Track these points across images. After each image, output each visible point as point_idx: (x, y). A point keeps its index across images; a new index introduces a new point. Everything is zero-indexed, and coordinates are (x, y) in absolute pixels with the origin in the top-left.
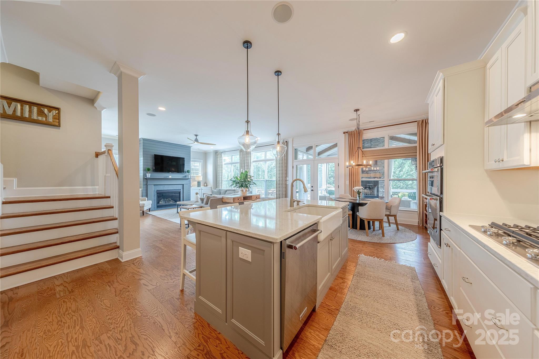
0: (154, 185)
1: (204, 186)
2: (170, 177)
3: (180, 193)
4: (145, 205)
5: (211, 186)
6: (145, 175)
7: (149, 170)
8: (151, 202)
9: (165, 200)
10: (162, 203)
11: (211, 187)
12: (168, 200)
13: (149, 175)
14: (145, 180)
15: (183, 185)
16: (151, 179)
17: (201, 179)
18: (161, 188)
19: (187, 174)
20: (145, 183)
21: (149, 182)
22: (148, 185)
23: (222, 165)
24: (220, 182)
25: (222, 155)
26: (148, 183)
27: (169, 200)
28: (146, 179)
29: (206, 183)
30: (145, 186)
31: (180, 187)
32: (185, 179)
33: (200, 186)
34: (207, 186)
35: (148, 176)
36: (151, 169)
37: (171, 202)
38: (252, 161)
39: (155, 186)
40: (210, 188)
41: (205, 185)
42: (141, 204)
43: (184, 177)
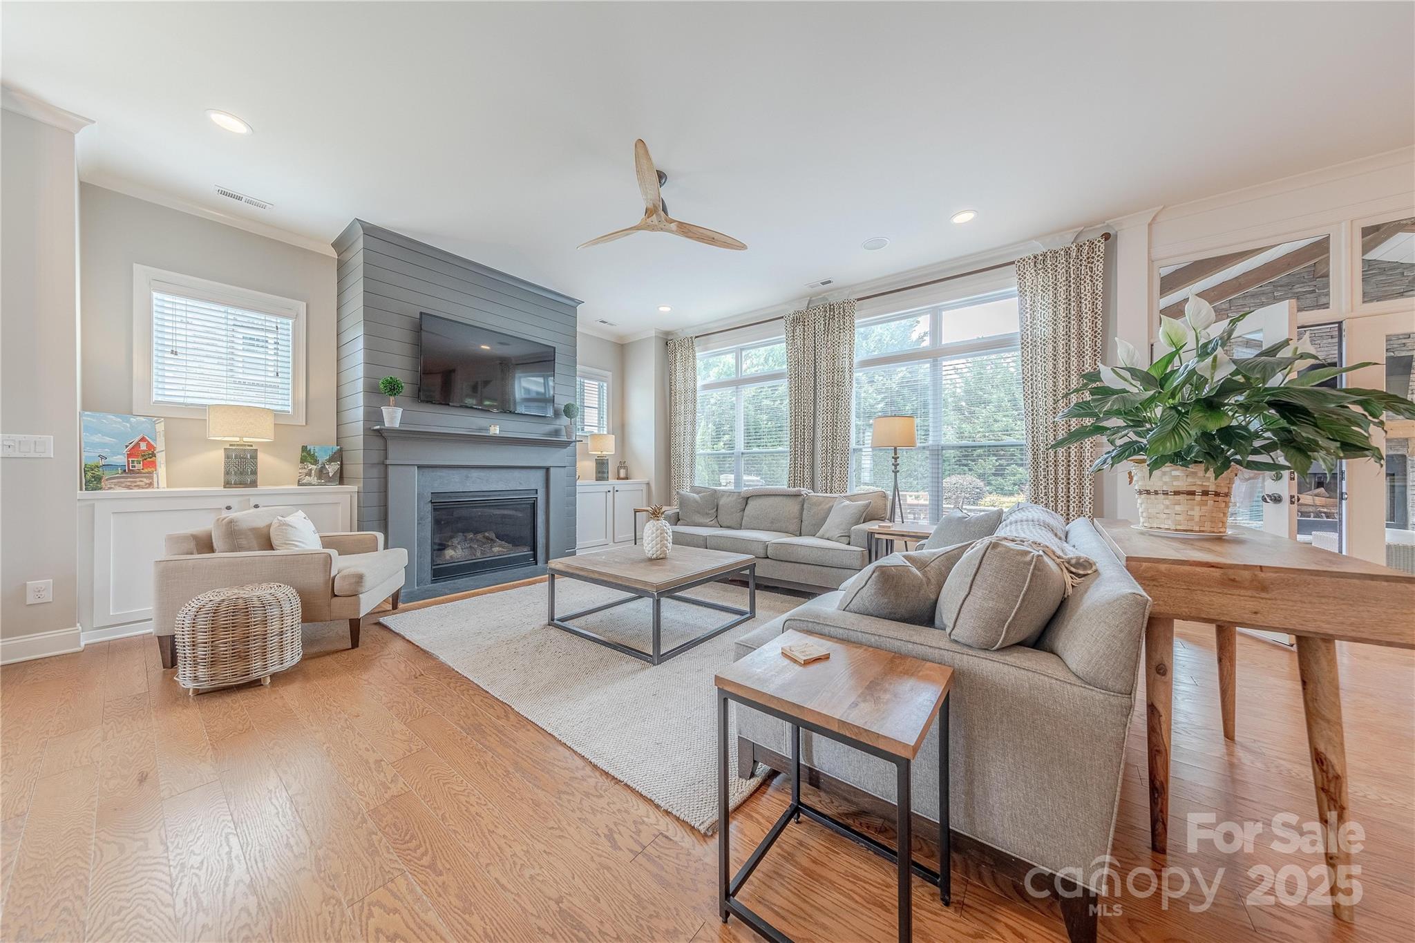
0: (419, 467)
1: (619, 478)
2: (495, 430)
3: (534, 506)
4: (369, 581)
5: (646, 480)
6: (373, 415)
7: (393, 388)
8: (400, 556)
9: (471, 539)
10: (455, 553)
11: (648, 484)
12: (484, 540)
13: (393, 416)
14: (378, 443)
15: (547, 469)
16: (405, 435)
17: (608, 448)
18: (455, 484)
19: (565, 420)
20: (375, 457)
21: (396, 453)
22: (390, 467)
23: (695, 391)
24: (687, 460)
25: (696, 349)
26: (390, 455)
27: (488, 538)
28: (378, 435)
29: (622, 465)
30: (375, 472)
31: (534, 481)
32: (554, 442)
33: (605, 475)
34: (627, 478)
35: (392, 419)
36: (407, 389)
37: (496, 549)
38: (856, 360)
39: (426, 470)
40: (644, 487)
41: (622, 473)
42: (344, 577)
43: (550, 434)
